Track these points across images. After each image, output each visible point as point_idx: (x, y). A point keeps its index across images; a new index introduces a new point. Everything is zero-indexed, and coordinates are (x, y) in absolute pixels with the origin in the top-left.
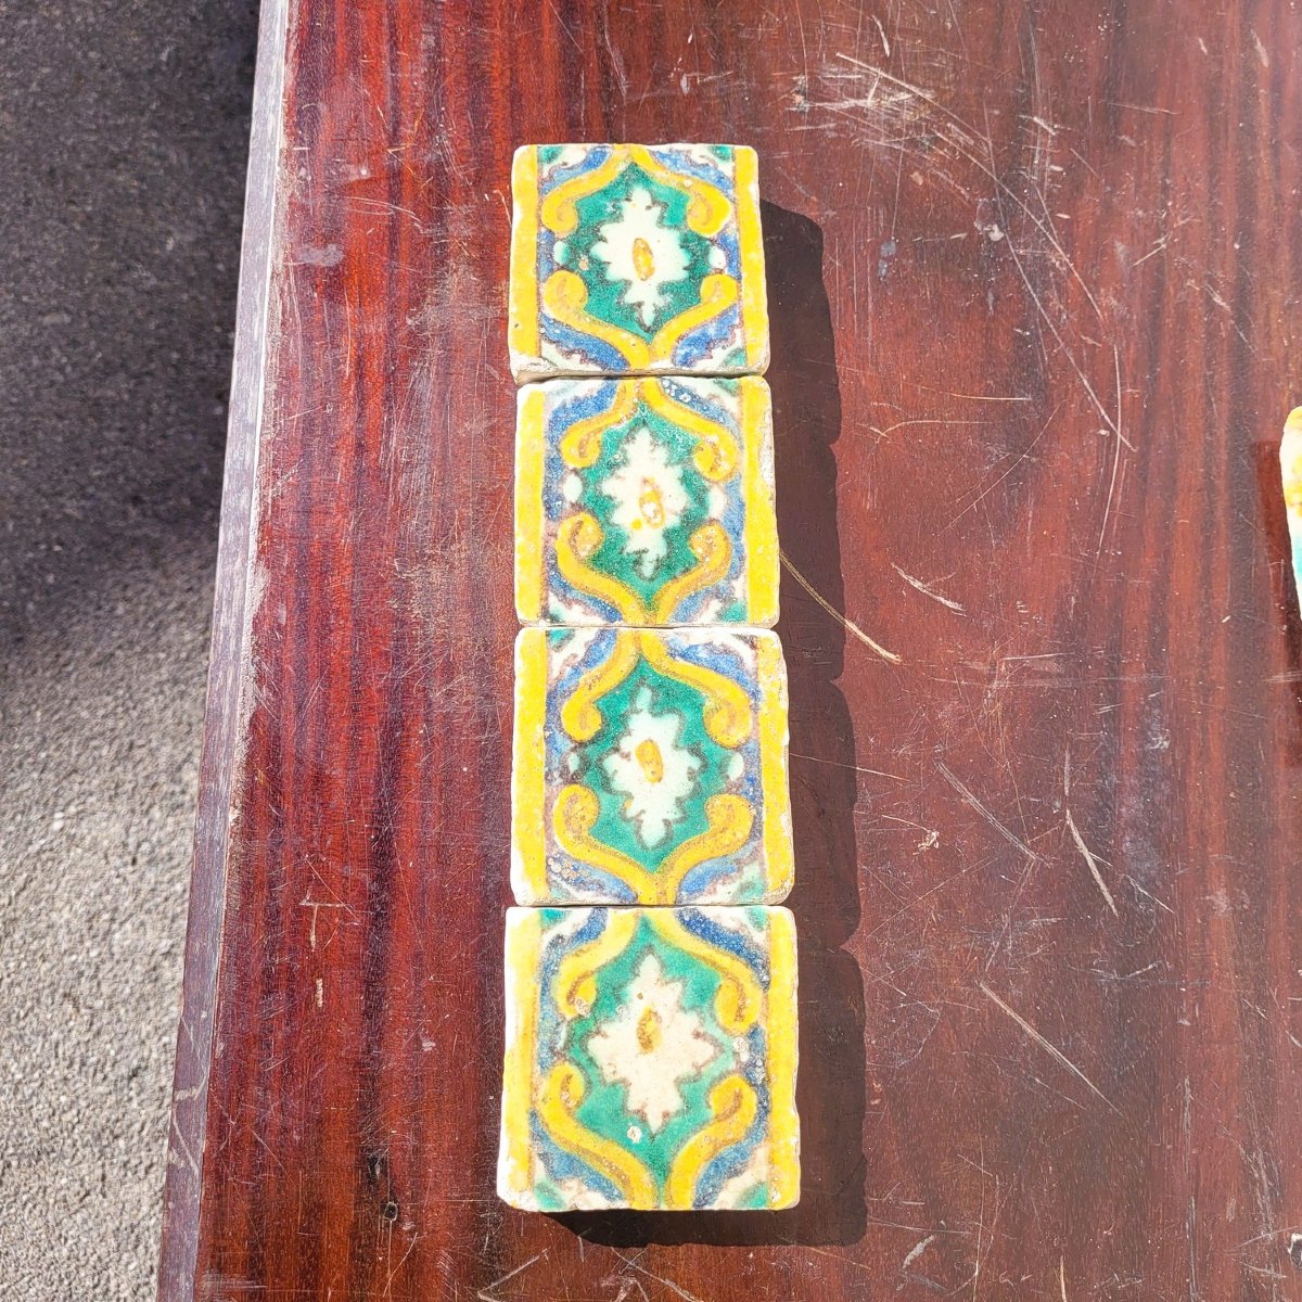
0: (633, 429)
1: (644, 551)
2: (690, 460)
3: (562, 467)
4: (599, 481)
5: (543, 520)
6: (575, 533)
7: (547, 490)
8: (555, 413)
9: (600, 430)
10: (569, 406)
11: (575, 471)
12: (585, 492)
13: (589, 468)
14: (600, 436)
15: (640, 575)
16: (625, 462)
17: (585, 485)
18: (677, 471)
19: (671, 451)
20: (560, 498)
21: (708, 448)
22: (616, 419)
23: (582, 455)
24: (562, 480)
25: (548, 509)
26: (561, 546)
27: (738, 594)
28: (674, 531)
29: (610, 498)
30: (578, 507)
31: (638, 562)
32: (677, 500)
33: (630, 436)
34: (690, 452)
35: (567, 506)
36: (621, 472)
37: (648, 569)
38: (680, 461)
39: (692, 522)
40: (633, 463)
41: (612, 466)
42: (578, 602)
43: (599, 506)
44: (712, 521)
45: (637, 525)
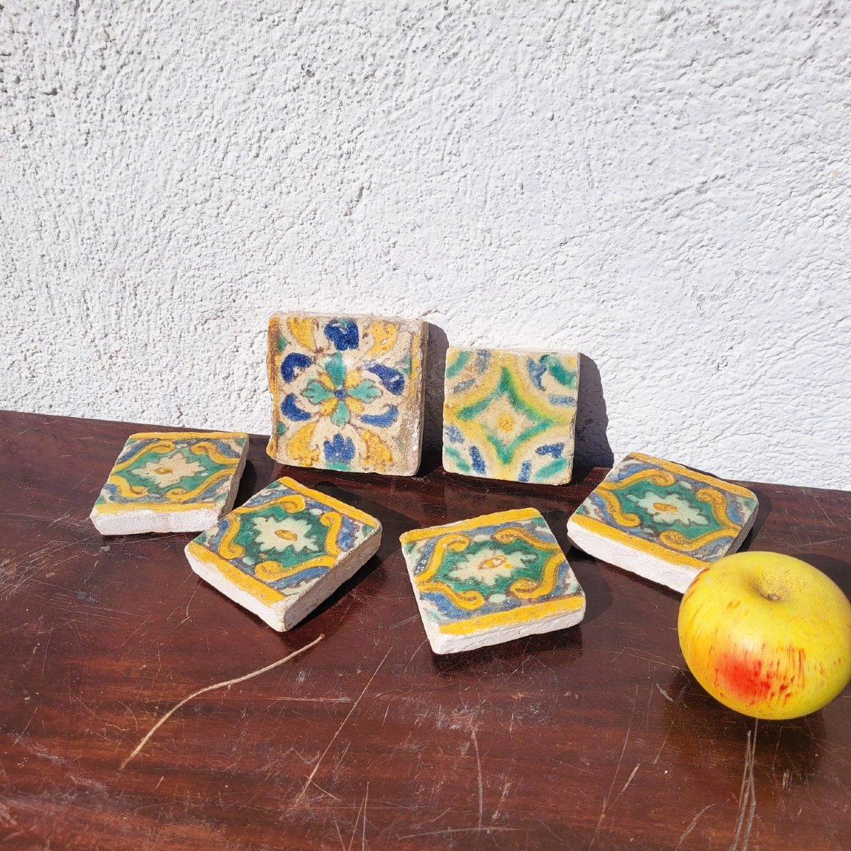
0: (451, 579)
1: (522, 560)
2: (460, 552)
3: (485, 605)
4: (489, 588)
5: (522, 607)
6: (524, 591)
7: (502, 610)
8: (451, 617)
9: (456, 594)
10: (445, 612)
11: (486, 599)
12: (497, 592)
13: (482, 594)
14: (461, 593)
15: (537, 559)
16: (472, 579)
17: (493, 593)
18: (470, 557)
19: (458, 561)
20: (505, 602)
21: (452, 546)
22: (447, 589)
23: (475, 598)
24: (494, 604)
25: (514, 606)
26: (535, 595)
27: (529, 522)
28: (504, 551)
29: (496, 580)
30: (508, 593)
31: (529, 561)
32: (487, 553)
33: (457, 580)
34: (456, 553)
35: (509, 598)
36: (480, 580)
37: (532, 557)
38: (463, 556)
39: (495, 545)
40: (471, 575)
41: (477, 583)
42: (564, 581)
43: (503, 585)
44: (492, 538)
45: (508, 566)
